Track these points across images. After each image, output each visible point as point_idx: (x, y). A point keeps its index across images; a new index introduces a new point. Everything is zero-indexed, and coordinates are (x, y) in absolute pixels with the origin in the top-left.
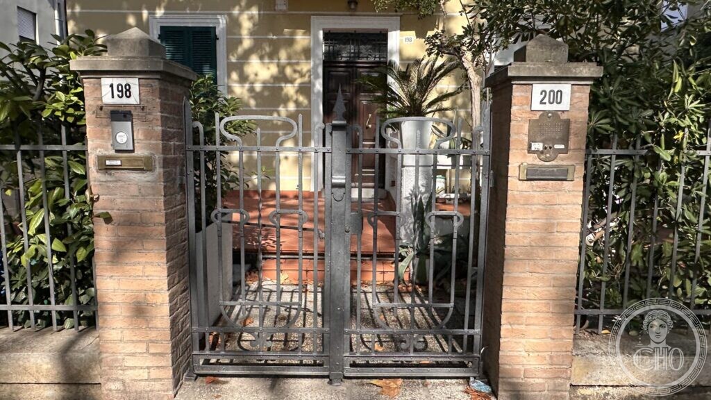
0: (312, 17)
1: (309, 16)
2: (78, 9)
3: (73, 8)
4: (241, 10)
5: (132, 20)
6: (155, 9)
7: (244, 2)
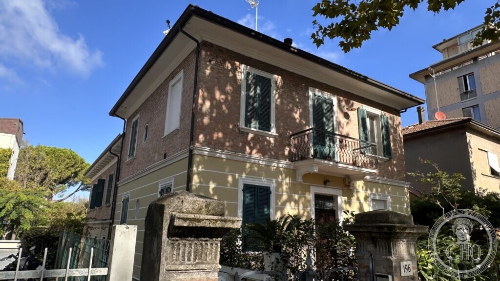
0: (311, 186)
1: (309, 186)
2: (200, 169)
3: (198, 167)
4: (282, 179)
5: (230, 179)
6: (242, 174)
7: (284, 175)
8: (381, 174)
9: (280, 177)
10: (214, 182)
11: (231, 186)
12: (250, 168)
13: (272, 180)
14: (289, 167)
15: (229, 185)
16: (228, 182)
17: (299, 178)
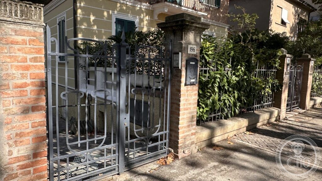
2: (82, 5)
3: (80, 3)
4: (144, 17)
5: (105, 14)
6: (114, 11)
7: (145, 14)
8: (212, 18)
9: (142, 15)
10: (94, 15)
11: (107, 19)
12: (120, 7)
13: (136, 17)
14: (148, 9)
15: (105, 18)
16: (104, 16)
17: (155, 16)
